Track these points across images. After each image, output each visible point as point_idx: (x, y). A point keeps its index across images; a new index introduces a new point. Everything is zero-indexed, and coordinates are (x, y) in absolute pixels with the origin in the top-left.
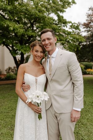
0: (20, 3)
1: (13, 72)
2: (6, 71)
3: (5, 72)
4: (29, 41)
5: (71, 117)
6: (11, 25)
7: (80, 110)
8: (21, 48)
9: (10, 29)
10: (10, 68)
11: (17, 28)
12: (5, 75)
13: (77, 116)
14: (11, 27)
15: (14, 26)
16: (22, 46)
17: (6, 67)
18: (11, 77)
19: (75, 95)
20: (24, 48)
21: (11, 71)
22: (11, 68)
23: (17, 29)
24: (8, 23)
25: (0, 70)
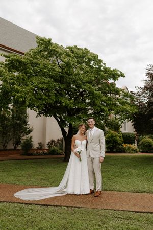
1: (56, 146)
2: (47, 144)
3: (47, 146)
6: (63, 100)
10: (53, 141)
12: (47, 149)
16: (71, 118)
17: (48, 140)
18: (55, 152)
21: (54, 145)
22: (54, 141)
23: (69, 105)
25: (41, 143)
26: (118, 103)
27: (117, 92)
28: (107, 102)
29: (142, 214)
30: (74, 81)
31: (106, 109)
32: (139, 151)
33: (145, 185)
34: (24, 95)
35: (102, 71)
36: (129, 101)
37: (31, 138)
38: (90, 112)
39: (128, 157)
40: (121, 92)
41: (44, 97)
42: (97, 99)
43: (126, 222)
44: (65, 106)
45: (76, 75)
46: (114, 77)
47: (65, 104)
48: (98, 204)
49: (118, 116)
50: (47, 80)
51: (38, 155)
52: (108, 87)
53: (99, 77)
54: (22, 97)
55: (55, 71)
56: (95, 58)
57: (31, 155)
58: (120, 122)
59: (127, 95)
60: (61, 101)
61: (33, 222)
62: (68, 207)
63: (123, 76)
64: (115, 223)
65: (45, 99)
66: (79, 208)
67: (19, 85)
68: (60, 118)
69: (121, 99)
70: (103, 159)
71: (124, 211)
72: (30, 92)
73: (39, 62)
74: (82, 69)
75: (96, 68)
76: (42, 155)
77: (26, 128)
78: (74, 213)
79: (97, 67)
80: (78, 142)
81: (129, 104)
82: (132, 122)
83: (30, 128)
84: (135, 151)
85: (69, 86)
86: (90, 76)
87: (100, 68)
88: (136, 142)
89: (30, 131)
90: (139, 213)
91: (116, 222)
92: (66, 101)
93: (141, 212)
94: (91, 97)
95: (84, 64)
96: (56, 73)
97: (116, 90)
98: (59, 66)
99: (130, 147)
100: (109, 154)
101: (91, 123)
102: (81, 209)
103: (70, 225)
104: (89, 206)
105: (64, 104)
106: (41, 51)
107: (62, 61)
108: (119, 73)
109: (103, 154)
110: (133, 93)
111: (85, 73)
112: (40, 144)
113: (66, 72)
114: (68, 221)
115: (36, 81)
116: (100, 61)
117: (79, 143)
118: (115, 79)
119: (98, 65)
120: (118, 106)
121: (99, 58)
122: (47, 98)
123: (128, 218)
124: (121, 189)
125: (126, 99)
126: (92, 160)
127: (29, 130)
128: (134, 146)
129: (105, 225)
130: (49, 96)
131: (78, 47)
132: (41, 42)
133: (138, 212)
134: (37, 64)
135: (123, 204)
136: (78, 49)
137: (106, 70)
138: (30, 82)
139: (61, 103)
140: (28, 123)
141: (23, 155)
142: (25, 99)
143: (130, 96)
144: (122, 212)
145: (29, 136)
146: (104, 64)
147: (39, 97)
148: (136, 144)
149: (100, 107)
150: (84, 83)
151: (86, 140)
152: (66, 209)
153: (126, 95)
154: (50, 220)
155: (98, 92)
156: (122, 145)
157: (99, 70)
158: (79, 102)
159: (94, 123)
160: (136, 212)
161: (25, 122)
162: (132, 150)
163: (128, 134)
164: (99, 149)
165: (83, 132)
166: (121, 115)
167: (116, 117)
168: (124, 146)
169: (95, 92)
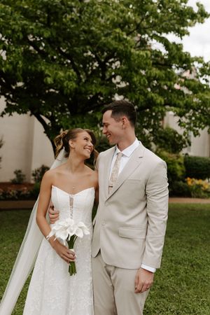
0: (75, 19)
2: (34, 175)
3: (33, 177)
4: (96, 105)
5: (136, 284)
6: (50, 71)
7: (153, 270)
8: (70, 122)
9: (47, 82)
11: (62, 79)
13: (147, 282)
14: (50, 77)
15: (57, 74)
16: (74, 119)
19: (149, 240)
20: (78, 122)
23: (63, 82)
24: (43, 68)
25: (20, 171)
26: (186, 91)
27: (185, 61)
31: (160, 100)
51: (6, 199)
58: (191, 134)
60: (41, 72)
80: (59, 196)
97: (184, 58)
99: (199, 186)
112: (18, 173)
120: (184, 95)
128: (209, 183)
156: (184, 182)
162: (205, 191)
167: (180, 121)
168: (189, 183)
169: (133, 50)
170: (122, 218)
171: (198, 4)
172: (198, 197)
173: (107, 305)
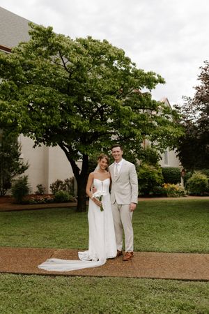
1: (64, 189)
2: (51, 187)
3: (50, 189)
6: (74, 121)
10: (59, 183)
11: (82, 125)
12: (50, 195)
16: (86, 147)
17: (51, 181)
18: (63, 198)
20: (89, 149)
21: (61, 188)
22: (61, 182)
23: (82, 128)
24: (70, 119)
25: (41, 185)
27: (153, 106)
28: (140, 122)
29: (192, 283)
30: (89, 92)
31: (138, 132)
32: (187, 194)
33: (196, 243)
34: (13, 114)
35: (130, 74)
36: (171, 120)
37: (26, 178)
38: (114, 137)
39: (170, 203)
40: (160, 107)
41: (44, 117)
42: (123, 117)
43: (170, 295)
44: (76, 130)
45: (91, 82)
46: (150, 84)
47: (77, 126)
48: (128, 270)
49: (156, 143)
50: (48, 90)
51: (38, 203)
52: (141, 99)
53: (126, 84)
54: (10, 117)
55: (60, 76)
56: (120, 56)
57: (27, 203)
58: (159, 152)
59: (169, 111)
60: (70, 122)
61: (34, 299)
62: (84, 276)
63: (162, 81)
64: (153, 297)
65: (46, 119)
66: (101, 277)
67: (6, 99)
68: (69, 147)
69: (159, 117)
70: (135, 206)
71: (166, 279)
72: (23, 109)
73: (34, 62)
74: (100, 72)
75: (122, 70)
76: (43, 203)
77: (18, 164)
78: (93, 285)
79: (124, 69)
80: (97, 182)
81: (172, 124)
82: (177, 151)
83: (25, 164)
84: (182, 194)
85: (81, 99)
86: (113, 84)
87: (128, 71)
88: (182, 180)
89: (24, 169)
90: (189, 282)
91: (156, 295)
92: (78, 121)
93: (191, 280)
94: (115, 114)
95: (103, 65)
96: (62, 80)
97: (152, 104)
98: (66, 69)
99: (173, 189)
100: (143, 200)
101: (116, 153)
102: (104, 278)
103: (89, 301)
104: (115, 274)
105: (75, 127)
106: (37, 46)
107: (69, 60)
108: (157, 78)
109: (135, 199)
110: (177, 108)
111: (104, 78)
112: (39, 187)
113: (76, 78)
114: (86, 296)
115: (31, 92)
116: (128, 60)
117: (98, 184)
118: (150, 87)
119: (124, 66)
120: (155, 127)
121: (126, 56)
122: (49, 117)
123: (173, 290)
124: (162, 249)
125: (168, 117)
126: (119, 208)
127: (23, 167)
128: (180, 186)
129: (140, 300)
130: (52, 114)
131: (93, 38)
132: (37, 31)
133: (187, 280)
134: (31, 67)
135: (164, 270)
136: (94, 41)
137: (137, 74)
138: (22, 93)
139: (70, 124)
140: (20, 157)
141: (14, 203)
142: (16, 119)
143: (174, 113)
144: (164, 281)
145: (22, 175)
146: (134, 64)
147: (37, 116)
148: (182, 184)
149: (129, 130)
150: (104, 94)
151: (109, 179)
152: (82, 279)
153: (167, 110)
154: (60, 296)
155: (126, 108)
156: (162, 186)
157: (126, 73)
158: (97, 123)
159: (121, 153)
160: (183, 280)
161: (17, 155)
162: (177, 192)
163: (171, 169)
164: (129, 192)
165: (103, 168)
166: (159, 141)
167: (152, 144)
168: (165, 187)
169: (121, 107)
170: (122, 187)
171: (158, 76)
172: (173, 197)
173: (118, 221)
